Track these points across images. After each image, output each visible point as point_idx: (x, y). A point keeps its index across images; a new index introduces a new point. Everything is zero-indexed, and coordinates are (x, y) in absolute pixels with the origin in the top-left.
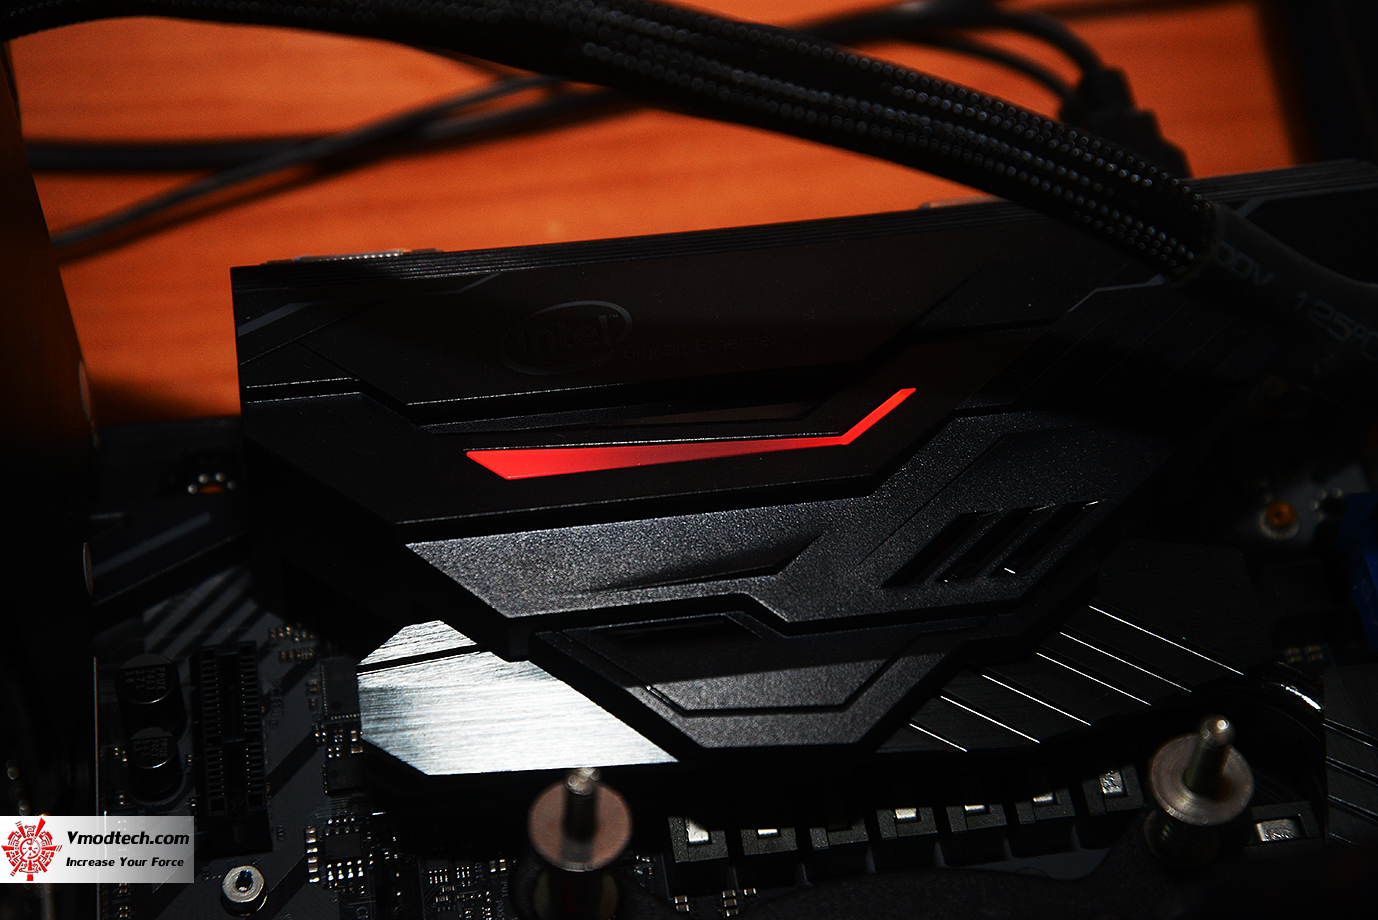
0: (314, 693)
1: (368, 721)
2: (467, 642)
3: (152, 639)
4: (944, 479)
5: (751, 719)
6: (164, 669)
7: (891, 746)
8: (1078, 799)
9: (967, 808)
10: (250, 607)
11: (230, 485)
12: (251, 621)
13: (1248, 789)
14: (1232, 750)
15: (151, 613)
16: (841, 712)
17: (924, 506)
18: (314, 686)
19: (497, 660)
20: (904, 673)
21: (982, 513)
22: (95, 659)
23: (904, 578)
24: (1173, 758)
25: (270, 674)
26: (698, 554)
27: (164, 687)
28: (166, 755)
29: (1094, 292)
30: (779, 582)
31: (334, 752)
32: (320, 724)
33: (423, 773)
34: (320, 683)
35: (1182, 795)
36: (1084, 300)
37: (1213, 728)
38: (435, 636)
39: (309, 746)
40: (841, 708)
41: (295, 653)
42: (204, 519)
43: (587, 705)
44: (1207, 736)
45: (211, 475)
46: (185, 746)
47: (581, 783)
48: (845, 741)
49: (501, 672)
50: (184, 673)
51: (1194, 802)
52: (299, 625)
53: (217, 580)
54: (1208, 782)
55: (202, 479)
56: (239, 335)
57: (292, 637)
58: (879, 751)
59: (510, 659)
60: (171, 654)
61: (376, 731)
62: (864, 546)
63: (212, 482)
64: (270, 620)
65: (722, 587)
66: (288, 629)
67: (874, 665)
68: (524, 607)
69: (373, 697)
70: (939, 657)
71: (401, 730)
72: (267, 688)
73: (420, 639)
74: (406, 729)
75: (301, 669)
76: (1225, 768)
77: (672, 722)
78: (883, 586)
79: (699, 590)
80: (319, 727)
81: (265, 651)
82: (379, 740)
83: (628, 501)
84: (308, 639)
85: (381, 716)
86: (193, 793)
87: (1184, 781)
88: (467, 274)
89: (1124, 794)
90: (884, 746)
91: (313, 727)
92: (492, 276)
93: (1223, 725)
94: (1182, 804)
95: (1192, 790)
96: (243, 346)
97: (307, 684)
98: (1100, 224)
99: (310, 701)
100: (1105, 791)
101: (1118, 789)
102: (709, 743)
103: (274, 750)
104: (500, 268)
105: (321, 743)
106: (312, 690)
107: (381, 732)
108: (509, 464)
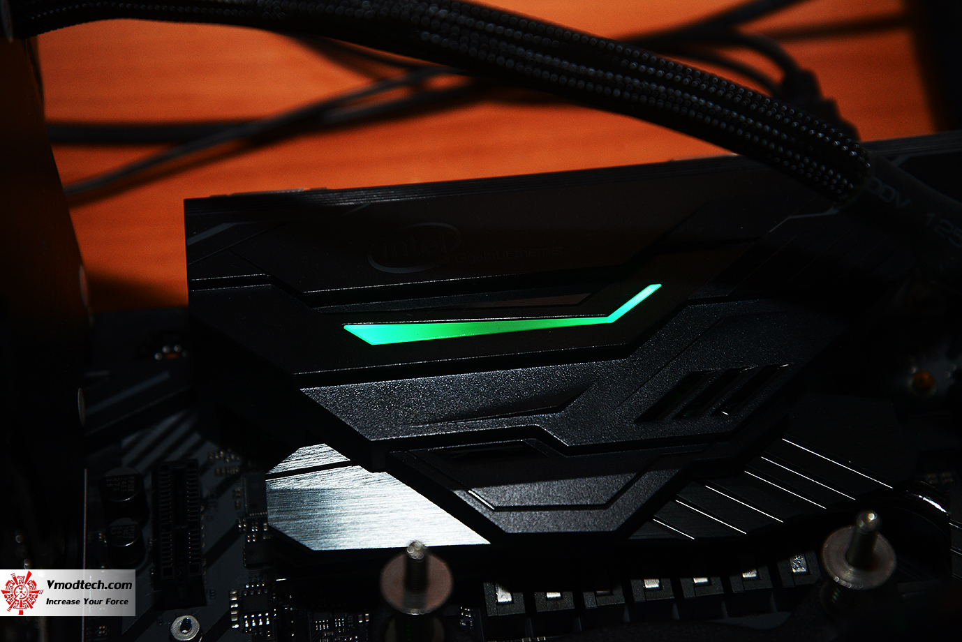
0: (239, 497)
1: (273, 513)
2: (344, 459)
3: (128, 459)
4: (680, 348)
5: (541, 513)
6: (133, 477)
7: (640, 535)
8: (775, 576)
9: (696, 581)
10: (196, 437)
11: (184, 354)
12: (196, 447)
13: (892, 564)
14: (879, 536)
15: (127, 441)
16: (604, 509)
17: (665, 366)
18: (238, 492)
19: (365, 472)
20: (650, 483)
21: (706, 371)
22: (86, 470)
23: (651, 415)
24: (837, 543)
25: (208, 483)
26: (505, 398)
27: (132, 490)
28: (133, 537)
29: (787, 219)
30: (562, 417)
31: (251, 538)
32: (242, 518)
33: (310, 549)
34: (243, 490)
35: (846, 569)
36: (780, 224)
37: (866, 519)
38: (321, 454)
39: (234, 534)
40: (604, 506)
41: (226, 469)
42: (165, 376)
43: (426, 503)
44: (862, 524)
45: (171, 347)
46: (147, 534)
47: (415, 551)
48: (607, 530)
49: (366, 480)
50: (148, 483)
51: (854, 574)
52: (229, 450)
53: (173, 419)
54: (863, 558)
55: (165, 350)
56: (188, 245)
57: (225, 458)
58: (632, 538)
59: (372, 471)
60: (140, 468)
61: (278, 520)
62: (622, 394)
63: (172, 351)
64: (209, 446)
65: (522, 421)
66: (222, 453)
67: (629, 477)
68: (383, 434)
69: (276, 496)
70: (674, 472)
71: (295, 519)
72: (206, 493)
73: (310, 456)
74: (299, 518)
75: (230, 481)
76: (875, 549)
77: (485, 515)
78: (636, 422)
79: (504, 423)
80: (242, 521)
81: (206, 467)
82: (279, 525)
83: (456, 360)
84: (236, 460)
85: (282, 510)
86: (152, 565)
87: (847, 558)
88: (347, 204)
89: (808, 573)
90: (635, 534)
91: (238, 521)
92: (364, 206)
93: (872, 517)
94: (846, 576)
95: (851, 564)
96: (191, 252)
97: (234, 491)
98: (786, 163)
99: (235, 503)
100: (794, 571)
101: (804, 570)
102: (511, 530)
103: (209, 536)
104: (370, 200)
105: (243, 532)
106: (237, 495)
107: (281, 521)
108: (373, 334)
